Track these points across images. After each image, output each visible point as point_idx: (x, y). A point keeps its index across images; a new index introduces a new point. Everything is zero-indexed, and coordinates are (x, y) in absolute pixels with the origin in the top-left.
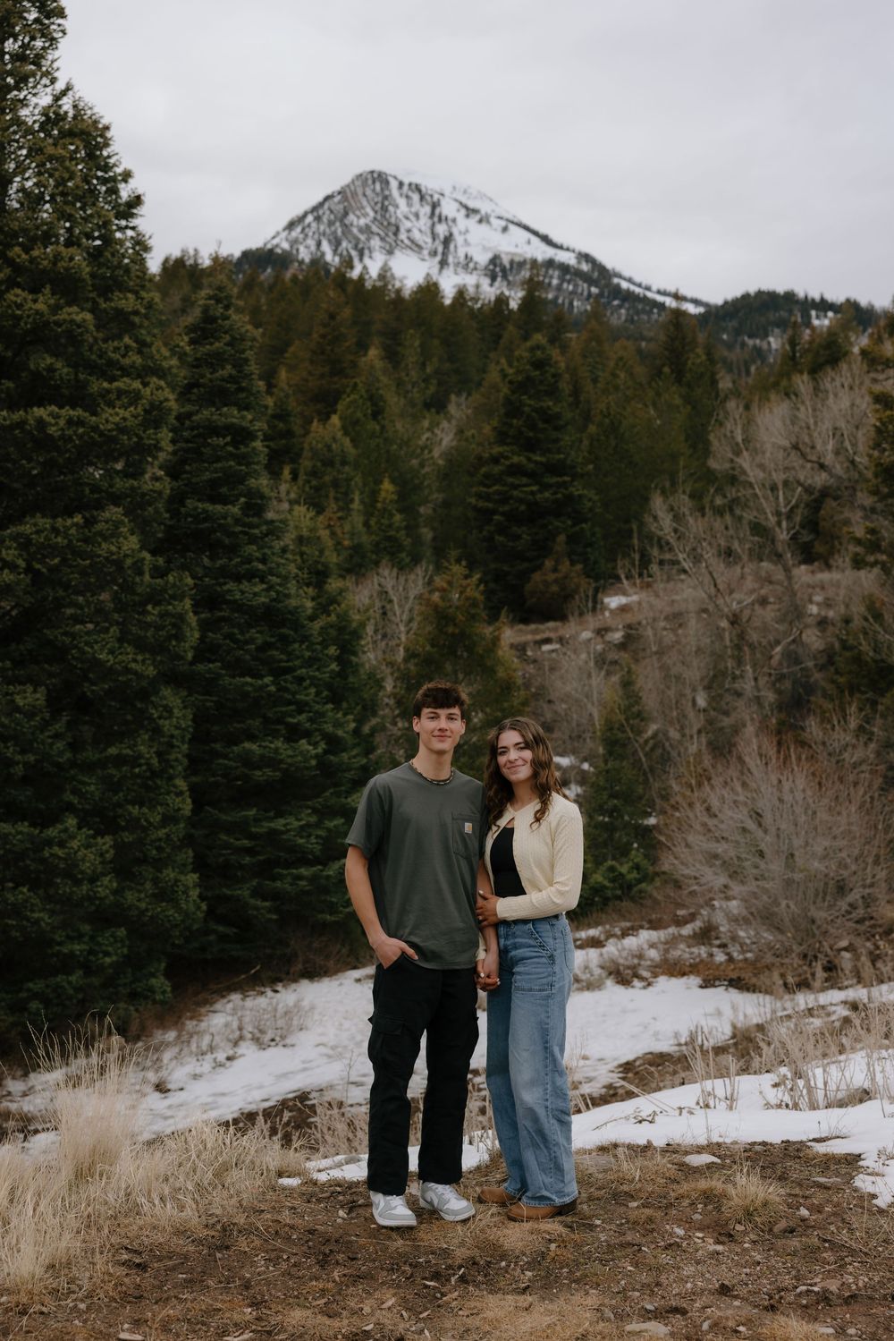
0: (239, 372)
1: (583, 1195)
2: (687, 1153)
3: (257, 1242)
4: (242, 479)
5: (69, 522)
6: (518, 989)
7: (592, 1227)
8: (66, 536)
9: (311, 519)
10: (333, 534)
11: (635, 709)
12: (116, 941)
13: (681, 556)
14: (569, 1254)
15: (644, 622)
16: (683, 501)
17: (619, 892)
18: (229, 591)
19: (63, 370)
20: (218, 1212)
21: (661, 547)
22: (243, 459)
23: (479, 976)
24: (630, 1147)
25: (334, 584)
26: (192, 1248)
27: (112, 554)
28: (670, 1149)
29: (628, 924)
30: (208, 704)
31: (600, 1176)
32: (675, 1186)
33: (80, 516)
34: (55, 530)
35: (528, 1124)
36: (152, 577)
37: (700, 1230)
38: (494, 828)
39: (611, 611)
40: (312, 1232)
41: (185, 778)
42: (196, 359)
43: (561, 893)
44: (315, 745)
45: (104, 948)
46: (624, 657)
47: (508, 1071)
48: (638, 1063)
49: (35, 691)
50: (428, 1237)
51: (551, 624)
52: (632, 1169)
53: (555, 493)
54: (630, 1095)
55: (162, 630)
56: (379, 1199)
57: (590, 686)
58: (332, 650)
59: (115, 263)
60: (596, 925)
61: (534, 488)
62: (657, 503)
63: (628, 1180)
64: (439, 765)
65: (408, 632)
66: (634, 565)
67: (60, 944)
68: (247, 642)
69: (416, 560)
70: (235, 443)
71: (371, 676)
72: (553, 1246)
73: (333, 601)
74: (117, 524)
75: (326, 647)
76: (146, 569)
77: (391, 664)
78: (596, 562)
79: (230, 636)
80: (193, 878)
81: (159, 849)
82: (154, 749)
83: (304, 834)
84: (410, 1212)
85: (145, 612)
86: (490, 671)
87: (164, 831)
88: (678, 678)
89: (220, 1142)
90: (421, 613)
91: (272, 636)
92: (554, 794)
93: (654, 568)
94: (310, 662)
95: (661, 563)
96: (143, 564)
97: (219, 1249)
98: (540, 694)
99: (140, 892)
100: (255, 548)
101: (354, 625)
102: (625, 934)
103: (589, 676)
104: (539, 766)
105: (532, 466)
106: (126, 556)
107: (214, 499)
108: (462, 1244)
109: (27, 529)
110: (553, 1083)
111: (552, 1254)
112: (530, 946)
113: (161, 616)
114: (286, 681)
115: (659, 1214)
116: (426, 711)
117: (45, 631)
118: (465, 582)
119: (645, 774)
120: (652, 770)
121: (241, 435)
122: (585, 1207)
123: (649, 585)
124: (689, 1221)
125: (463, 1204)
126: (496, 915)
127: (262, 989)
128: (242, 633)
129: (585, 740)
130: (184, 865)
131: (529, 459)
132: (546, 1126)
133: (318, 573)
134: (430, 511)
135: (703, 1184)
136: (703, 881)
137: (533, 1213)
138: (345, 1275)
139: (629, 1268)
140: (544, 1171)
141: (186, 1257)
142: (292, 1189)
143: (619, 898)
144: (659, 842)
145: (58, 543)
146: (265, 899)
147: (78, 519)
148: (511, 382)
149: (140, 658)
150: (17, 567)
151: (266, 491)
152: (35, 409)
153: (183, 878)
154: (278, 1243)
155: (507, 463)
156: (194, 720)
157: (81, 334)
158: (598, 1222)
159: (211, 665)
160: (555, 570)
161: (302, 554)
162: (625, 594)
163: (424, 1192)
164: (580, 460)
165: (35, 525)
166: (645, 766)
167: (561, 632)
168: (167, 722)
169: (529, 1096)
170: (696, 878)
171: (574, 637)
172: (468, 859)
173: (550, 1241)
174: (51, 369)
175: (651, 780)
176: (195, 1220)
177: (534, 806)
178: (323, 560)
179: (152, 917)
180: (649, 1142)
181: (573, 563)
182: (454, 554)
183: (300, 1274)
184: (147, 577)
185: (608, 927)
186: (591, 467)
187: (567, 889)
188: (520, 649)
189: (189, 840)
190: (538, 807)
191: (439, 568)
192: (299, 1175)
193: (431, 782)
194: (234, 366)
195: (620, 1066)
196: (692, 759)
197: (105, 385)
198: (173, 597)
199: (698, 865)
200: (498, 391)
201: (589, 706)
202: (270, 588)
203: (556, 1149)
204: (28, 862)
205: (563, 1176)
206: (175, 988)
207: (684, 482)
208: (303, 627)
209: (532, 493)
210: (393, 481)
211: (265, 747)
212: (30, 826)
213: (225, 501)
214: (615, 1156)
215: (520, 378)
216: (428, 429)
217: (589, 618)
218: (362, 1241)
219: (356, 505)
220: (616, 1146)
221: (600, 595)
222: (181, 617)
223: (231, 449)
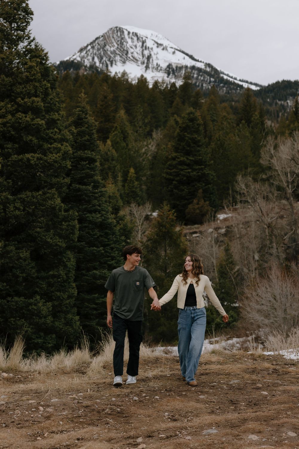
0: (91, 138)
4: (92, 176)
5: (38, 194)
8: (37, 198)
11: (230, 260)
12: (52, 339)
15: (234, 225)
16: (250, 180)
18: (88, 217)
19: (35, 141)
27: (52, 205)
29: (229, 336)
30: (81, 257)
33: (41, 192)
34: (33, 196)
36: (64, 212)
39: (221, 220)
41: (74, 283)
45: (48, 341)
46: (226, 239)
49: (26, 252)
51: (196, 226)
53: (198, 173)
55: (67, 231)
57: (213, 251)
59: (52, 102)
62: (239, 179)
66: (230, 202)
67: (34, 339)
68: (94, 235)
70: (89, 164)
74: (54, 194)
75: (121, 237)
76: (62, 210)
79: (88, 233)
80: (77, 318)
81: (66, 307)
82: (65, 273)
85: (62, 225)
86: (178, 246)
87: (68, 301)
88: (247, 248)
91: (102, 233)
94: (115, 242)
96: (62, 208)
99: (60, 322)
100: (96, 201)
101: (129, 228)
103: (212, 247)
106: (57, 205)
107: (80, 183)
109: (23, 196)
113: (67, 226)
114: (107, 249)
117: (29, 231)
118: (169, 213)
120: (237, 284)
121: (92, 161)
128: (92, 232)
129: (210, 272)
130: (74, 313)
131: (187, 159)
133: (116, 209)
136: (255, 318)
143: (226, 327)
145: (34, 201)
147: (40, 193)
149: (60, 241)
150: (20, 209)
151: (100, 181)
152: (26, 154)
153: (74, 317)
155: (179, 160)
156: (76, 263)
157: (41, 128)
159: (82, 243)
160: (198, 204)
162: (226, 214)
164: (208, 159)
165: (26, 195)
166: (234, 283)
167: (201, 229)
168: (69, 263)
170: (253, 318)
171: (206, 231)
174: (31, 141)
178: (118, 204)
179: (64, 331)
181: (205, 201)
182: (166, 202)
184: (63, 213)
186: (212, 162)
189: (75, 305)
194: (89, 136)
196: (252, 279)
197: (49, 146)
198: (71, 219)
199: (253, 313)
201: (212, 259)
202: (102, 216)
204: (24, 311)
208: (113, 229)
211: (101, 272)
212: (25, 298)
213: (86, 184)
216: (146, 146)
217: (212, 223)
219: (119, 178)
221: (216, 214)
222: (74, 226)
223: (88, 166)
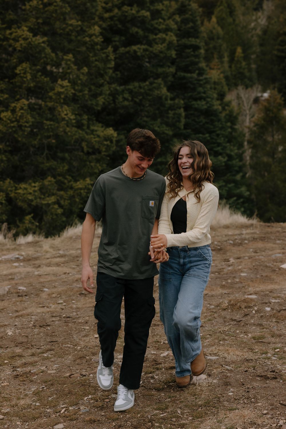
0: (194, 25)
8: (144, 89)
18: (193, 104)
19: (141, 32)
22: (197, 56)
25: (227, 98)
27: (159, 94)
34: (140, 87)
44: (224, 158)
55: (174, 119)
58: (228, 124)
70: (194, 51)
71: (241, 132)
73: (227, 105)
74: (160, 84)
79: (194, 120)
85: (169, 113)
91: (208, 120)
94: (221, 129)
96: (168, 97)
100: (201, 88)
101: (235, 114)
106: (163, 95)
107: (187, 72)
109: (131, 87)
113: (174, 114)
114: (213, 136)
121: (196, 48)
128: (198, 119)
133: (221, 95)
145: (141, 91)
147: (147, 83)
149: (167, 129)
150: (129, 100)
151: (205, 68)
152: (133, 47)
157: (146, 20)
159: (188, 131)
165: (134, 85)
174: (137, 33)
184: (169, 102)
197: (155, 37)
198: (177, 108)
202: (207, 103)
208: (218, 116)
210: (241, 47)
213: (191, 72)
219: (226, 59)
222: (180, 114)
223: (193, 53)
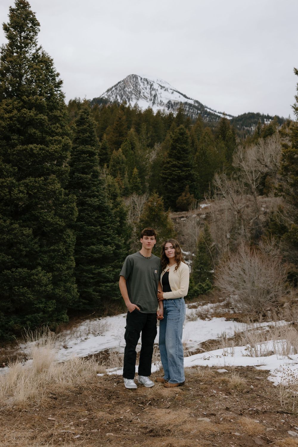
0: (91, 135)
1: (187, 380)
2: (218, 369)
3: (90, 392)
4: (91, 167)
5: (40, 179)
6: (169, 319)
7: (189, 390)
8: (39, 183)
9: (112, 179)
10: (119, 184)
11: (208, 238)
12: (52, 304)
13: (223, 192)
14: (182, 398)
15: (212, 212)
16: (224, 176)
17: (202, 292)
18: (87, 200)
19: (38, 133)
20: (79, 383)
21: (217, 190)
22: (92, 161)
23: (157, 316)
24: (201, 367)
25: (119, 199)
26: (70, 393)
27: (53, 189)
28: (213, 368)
29: (205, 302)
30: (81, 234)
31: (192, 375)
32: (214, 378)
34: (35, 181)
35: (171, 359)
36: (64, 196)
37: (221, 391)
38: (163, 272)
39: (202, 209)
40: (106, 389)
41: (73, 256)
42: (78, 131)
43: (182, 291)
44: (112, 247)
45: (49, 306)
46: (205, 222)
47: (165, 344)
48: (206, 343)
49: (29, 230)
50: (141, 392)
51: (184, 212)
52: (202, 373)
53: (186, 173)
54: (203, 352)
55: (67, 212)
56: (126, 380)
57: (195, 231)
58: (118, 219)
59: (54, 101)
60: (195, 302)
61: (180, 171)
62: (217, 176)
63: (200, 376)
64: (148, 253)
65: (141, 214)
66: (209, 195)
67: (36, 304)
68: (92, 216)
69: (144, 192)
70: (90, 156)
71: (130, 227)
72: (177, 395)
73: (118, 204)
74: (54, 180)
75: (116, 218)
76: (63, 193)
77: (135, 223)
78: (198, 194)
79: (87, 214)
80: (75, 286)
81: (66, 277)
82: (65, 247)
83: (109, 273)
84: (135, 384)
85: (62, 207)
86: (165, 226)
87: (67, 272)
88: (221, 229)
89: (80, 363)
90: (145, 208)
91: (100, 214)
92: (181, 262)
93: (215, 196)
94: (111, 222)
95: (217, 194)
96: (62, 192)
97: (79, 394)
98: (180, 233)
99: (60, 289)
100: (95, 188)
101: (125, 211)
102: (203, 305)
103: (195, 228)
104: (177, 253)
105: (179, 164)
106: (57, 189)
107: (83, 173)
108: (150, 394)
109: (27, 181)
110: (179, 347)
111: (177, 397)
112: (173, 307)
113: (67, 208)
114: (104, 228)
115: (209, 386)
116: (144, 237)
117: (32, 212)
118: (158, 199)
119: (211, 257)
120: (213, 256)
121: (92, 154)
122: (187, 384)
123: (213, 201)
124: (218, 389)
125: (151, 382)
126: (163, 297)
127: (96, 319)
128: (91, 214)
129: (193, 247)
130: (73, 282)
131: (178, 163)
132: (176, 360)
133: (114, 196)
134: (148, 178)
135: (222, 378)
136: (227, 289)
137: (172, 385)
138: (115, 402)
139: (200, 402)
140: (175, 373)
141: (69, 396)
142: (101, 377)
143: (202, 294)
144: (215, 278)
145: (36, 185)
146: (97, 292)
147: (42, 178)
148: (173, 139)
149: (60, 220)
150: (24, 192)
151: (99, 171)
152: (30, 145)
153: (73, 286)
154: (96, 393)
155: (172, 164)
156: (76, 239)
157: (44, 123)
158: (191, 388)
159: (82, 223)
160: (185, 196)
161: (109, 190)
162: (206, 204)
163: (139, 378)
164: (193, 163)
165: (30, 180)
166: (211, 255)
167: (187, 215)
168: (68, 239)
169: (171, 351)
170: (225, 288)
171: (191, 216)
172: (155, 281)
173: (176, 394)
174: (35, 133)
175: (213, 259)
176: (72, 385)
177: (176, 265)
178: (116, 192)
179: (63, 297)
180: (207, 365)
181: (191, 194)
182: (155, 190)
183: (102, 402)
184: (63, 196)
185: (198, 302)
186: (197, 165)
187: (184, 290)
188: (174, 219)
189: (74, 275)
190: (176, 266)
191: (150, 195)
192: (103, 373)
193: (145, 258)
194: (90, 133)
195: (201, 343)
196: (225, 253)
197: (51, 138)
198: (71, 202)
199: (226, 285)
200: (169, 142)
201: (195, 237)
202: (100, 200)
203: (179, 367)
204: (27, 280)
205: (181, 375)
206: (70, 318)
207: (224, 170)
208: (109, 212)
209: (179, 173)
210: (137, 169)
211: (97, 247)
212: (27, 269)
213: (86, 173)
214: (197, 369)
215: (176, 138)
216: (148, 153)
217: (195, 210)
218: (121, 392)
219: (126, 176)
220: (197, 366)
221: (198, 204)
222: (73, 208)
223: (88, 158)
